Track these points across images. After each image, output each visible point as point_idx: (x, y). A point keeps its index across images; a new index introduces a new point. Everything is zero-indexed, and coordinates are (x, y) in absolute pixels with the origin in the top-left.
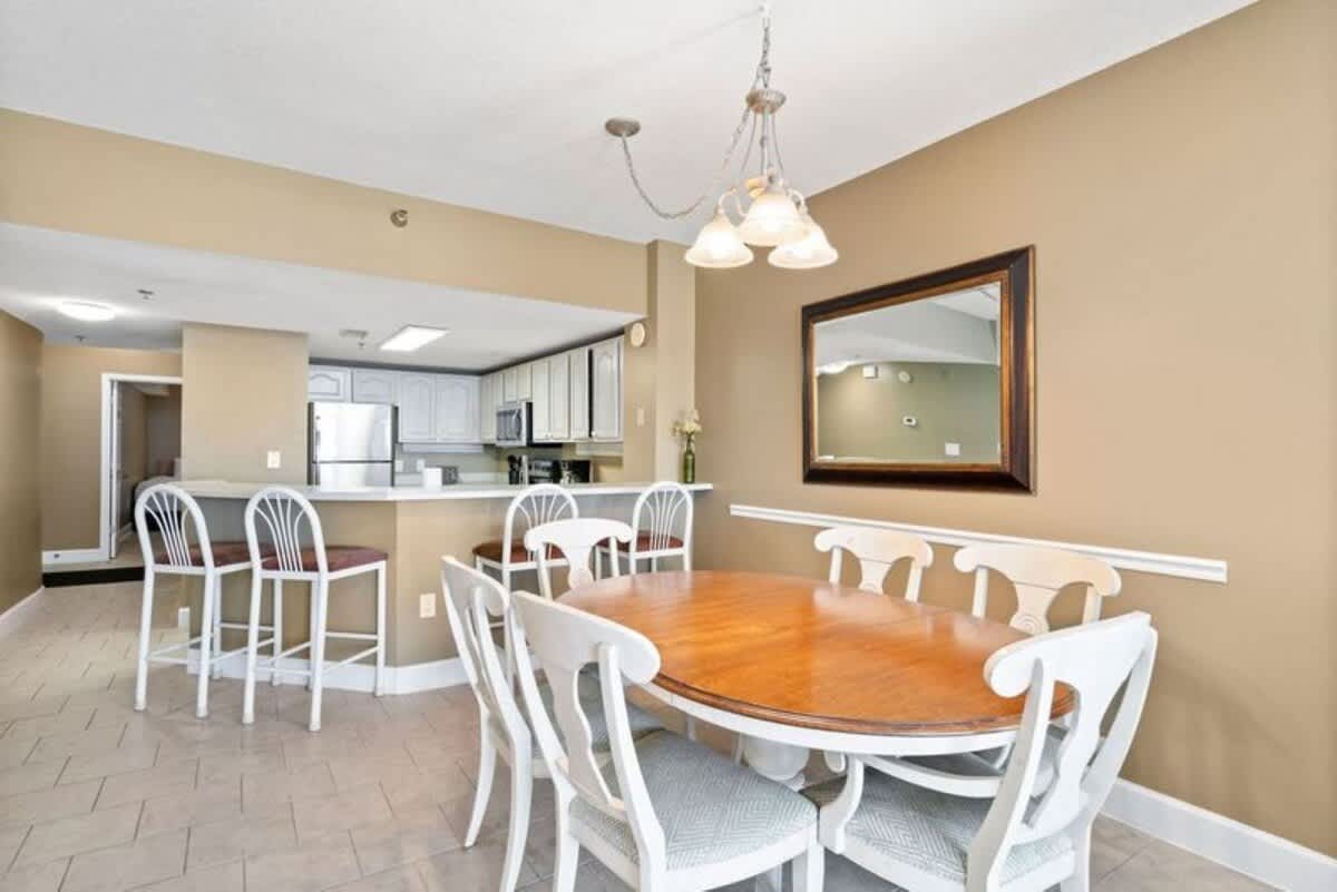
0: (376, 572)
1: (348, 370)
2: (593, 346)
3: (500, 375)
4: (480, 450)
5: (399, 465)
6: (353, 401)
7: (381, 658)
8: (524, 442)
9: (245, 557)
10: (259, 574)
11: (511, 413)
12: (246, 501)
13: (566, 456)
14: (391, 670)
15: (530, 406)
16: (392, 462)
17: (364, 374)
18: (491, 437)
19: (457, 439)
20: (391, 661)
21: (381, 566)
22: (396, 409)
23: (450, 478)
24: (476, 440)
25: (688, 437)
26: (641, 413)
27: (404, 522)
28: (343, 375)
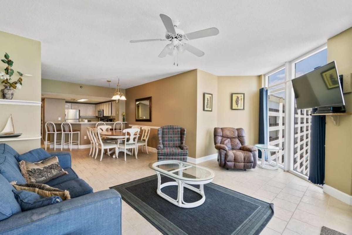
0: (78, 133)
1: (71, 104)
2: (112, 102)
3: (98, 105)
4: (95, 117)
5: (80, 120)
6: (71, 109)
7: (79, 144)
8: (102, 116)
9: (61, 131)
10: (63, 132)
11: (100, 111)
12: (61, 124)
13: (109, 118)
14: (80, 146)
15: (103, 110)
16: (79, 119)
17: (73, 104)
18: (97, 115)
19: (90, 115)
20: (80, 144)
21: (79, 132)
22: (79, 110)
23: (89, 121)
24: (95, 116)
25: (124, 116)
26: (117, 112)
27: (82, 127)
28: (69, 104)
